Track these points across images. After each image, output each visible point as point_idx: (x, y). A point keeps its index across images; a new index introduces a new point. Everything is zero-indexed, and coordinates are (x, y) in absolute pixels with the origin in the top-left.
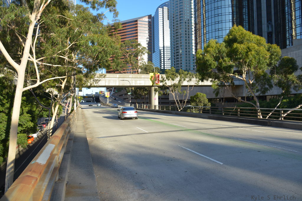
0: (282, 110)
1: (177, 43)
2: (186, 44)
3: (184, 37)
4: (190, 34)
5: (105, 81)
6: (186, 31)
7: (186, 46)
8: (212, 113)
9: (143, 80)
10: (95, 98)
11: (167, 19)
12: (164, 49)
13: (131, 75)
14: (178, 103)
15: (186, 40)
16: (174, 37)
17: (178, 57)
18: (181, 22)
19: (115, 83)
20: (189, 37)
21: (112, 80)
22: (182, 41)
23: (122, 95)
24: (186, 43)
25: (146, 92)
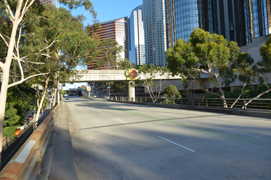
0: (245, 100)
1: (151, 41)
2: (159, 43)
3: (157, 36)
4: (162, 34)
5: (87, 77)
6: (158, 31)
7: (159, 44)
8: (183, 104)
9: (121, 75)
10: (78, 92)
11: (141, 21)
12: (139, 47)
13: (110, 71)
14: (152, 95)
16: (148, 36)
17: (151, 54)
18: (154, 22)
19: (95, 78)
20: (161, 36)
21: (93, 75)
22: (155, 40)
23: (102, 89)
25: (124, 86)
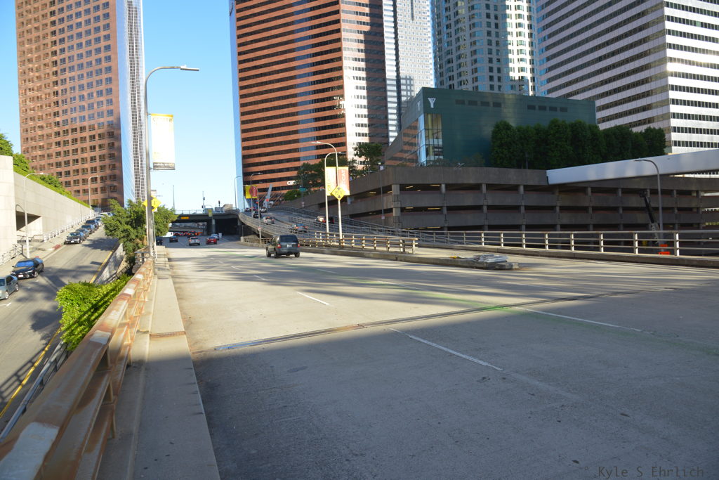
2: (490, 47)
3: (484, 24)
6: (488, 6)
10: (216, 221)
15: (489, 33)
16: (448, 26)
20: (497, 26)
22: (477, 38)
24: (490, 43)
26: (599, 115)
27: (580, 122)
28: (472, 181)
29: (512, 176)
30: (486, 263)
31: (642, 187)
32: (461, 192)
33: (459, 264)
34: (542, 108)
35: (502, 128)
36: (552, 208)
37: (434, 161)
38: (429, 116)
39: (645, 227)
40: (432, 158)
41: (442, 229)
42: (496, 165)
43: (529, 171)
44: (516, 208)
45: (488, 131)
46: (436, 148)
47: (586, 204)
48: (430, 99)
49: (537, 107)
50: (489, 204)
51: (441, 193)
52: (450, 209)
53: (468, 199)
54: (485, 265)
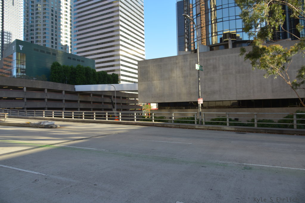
3: (50, 18)
6: (53, 11)
7: (52, 31)
12: (3, 35)
15: (52, 23)
20: (56, 20)
22: (46, 23)
24: (52, 27)
26: (96, 66)
27: (89, 68)
28: (40, 87)
29: (60, 86)
30: (45, 125)
31: (110, 95)
32: (34, 92)
33: (31, 126)
34: (74, 59)
35: (56, 65)
36: (76, 101)
37: (21, 76)
38: (19, 54)
39: (111, 110)
40: (20, 74)
41: (23, 109)
42: (52, 81)
43: (67, 85)
44: (61, 101)
45: (49, 65)
46: (22, 69)
47: (90, 100)
48: (20, 46)
49: (72, 59)
50: (48, 98)
51: (23, 91)
52: (28, 99)
53: (38, 95)
54: (44, 126)
